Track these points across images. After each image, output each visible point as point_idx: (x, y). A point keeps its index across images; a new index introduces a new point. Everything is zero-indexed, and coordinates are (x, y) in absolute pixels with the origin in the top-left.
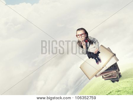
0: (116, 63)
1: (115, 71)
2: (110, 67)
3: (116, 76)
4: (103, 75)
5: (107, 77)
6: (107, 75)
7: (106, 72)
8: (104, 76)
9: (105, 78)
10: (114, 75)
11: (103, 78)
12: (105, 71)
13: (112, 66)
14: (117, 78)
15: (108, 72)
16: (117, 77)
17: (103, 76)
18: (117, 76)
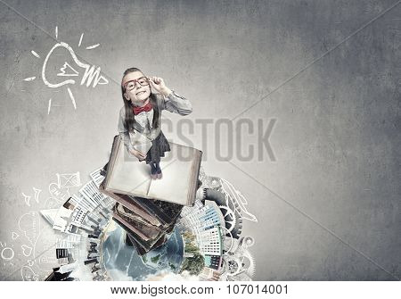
0: (180, 207)
1: (159, 224)
2: (158, 201)
3: (148, 237)
4: (122, 203)
5: (124, 217)
6: (130, 212)
7: (135, 204)
8: (120, 209)
9: (119, 214)
10: (144, 229)
11: (113, 209)
12: (137, 198)
13: (164, 202)
14: (147, 244)
15: (140, 208)
16: (149, 243)
17: (117, 204)
18: (152, 241)
